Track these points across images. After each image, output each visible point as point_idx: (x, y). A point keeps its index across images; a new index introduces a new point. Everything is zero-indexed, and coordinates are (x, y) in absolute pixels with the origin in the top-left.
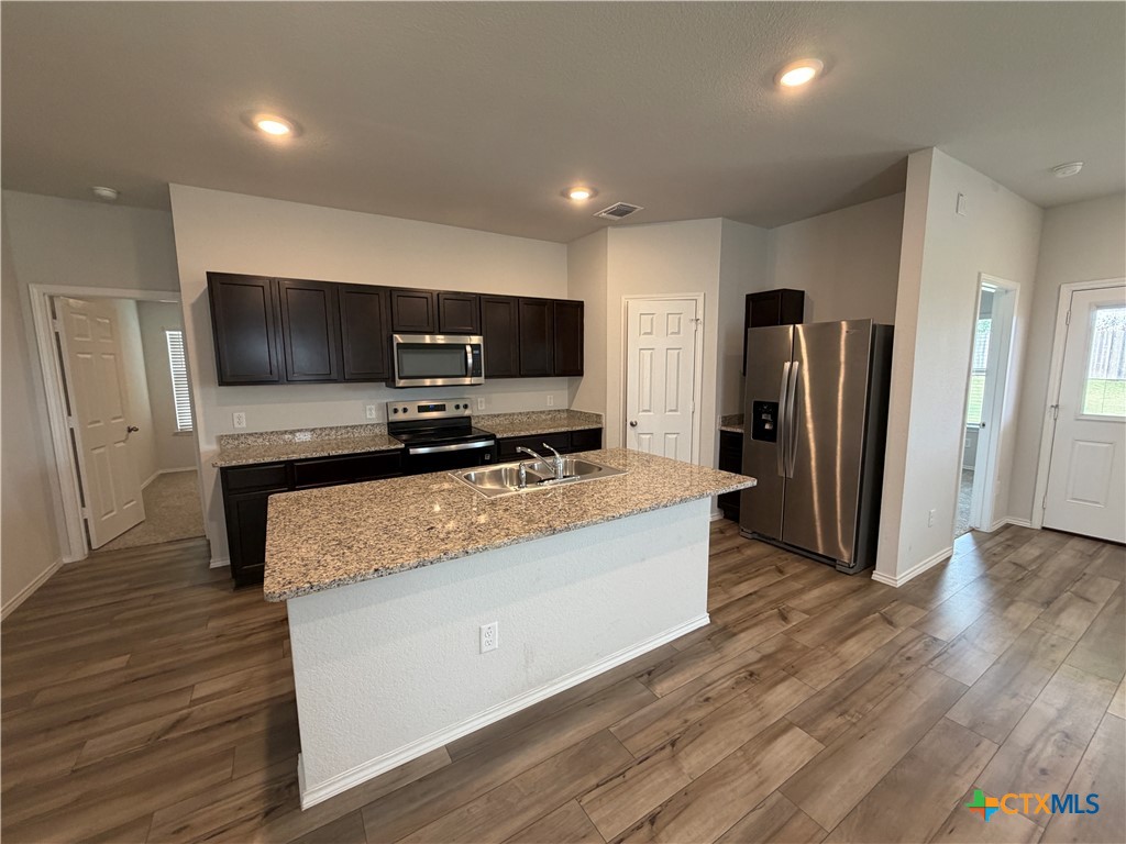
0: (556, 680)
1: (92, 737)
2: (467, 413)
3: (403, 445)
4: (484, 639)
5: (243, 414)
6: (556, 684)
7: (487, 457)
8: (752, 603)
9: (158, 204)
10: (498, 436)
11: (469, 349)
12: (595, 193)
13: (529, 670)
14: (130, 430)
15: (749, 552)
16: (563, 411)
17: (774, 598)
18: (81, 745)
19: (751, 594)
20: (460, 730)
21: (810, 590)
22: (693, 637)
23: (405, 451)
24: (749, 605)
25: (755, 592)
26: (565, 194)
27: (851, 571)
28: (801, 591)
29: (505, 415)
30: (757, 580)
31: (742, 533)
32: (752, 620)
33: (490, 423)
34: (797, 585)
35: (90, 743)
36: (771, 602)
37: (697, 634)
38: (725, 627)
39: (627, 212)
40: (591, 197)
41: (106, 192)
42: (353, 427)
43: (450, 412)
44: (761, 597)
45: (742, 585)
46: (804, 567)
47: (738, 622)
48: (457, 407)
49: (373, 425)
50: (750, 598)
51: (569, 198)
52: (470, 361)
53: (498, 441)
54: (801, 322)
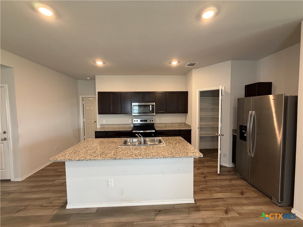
0: (131, 202)
1: (56, 180)
2: (153, 122)
3: (131, 130)
4: (109, 183)
5: (105, 120)
6: (130, 203)
7: (153, 135)
8: (218, 202)
9: (93, 79)
10: (156, 129)
11: (151, 106)
12: (179, 62)
13: (123, 196)
14: (95, 122)
15: (234, 182)
16: (183, 123)
17: (229, 203)
18: (54, 180)
19: (220, 198)
20: (102, 205)
21: (250, 205)
22: (184, 205)
23: (131, 131)
24: (215, 202)
25: (223, 198)
26: (170, 63)
27: (279, 205)
28: (246, 205)
29: (164, 123)
30: (228, 194)
31: (236, 174)
32: (212, 208)
33: (160, 125)
34: (245, 202)
35: (56, 181)
36: (226, 204)
37: (186, 205)
38: (198, 207)
39: (194, 64)
40: (178, 63)
41: (88, 78)
42: (126, 124)
43: (148, 122)
44: (224, 201)
45: (219, 194)
46: (256, 195)
47: (205, 207)
48: (150, 121)
49: (130, 124)
50: (219, 200)
51: (171, 64)
52: (151, 109)
53: (156, 131)
54: (271, 94)
